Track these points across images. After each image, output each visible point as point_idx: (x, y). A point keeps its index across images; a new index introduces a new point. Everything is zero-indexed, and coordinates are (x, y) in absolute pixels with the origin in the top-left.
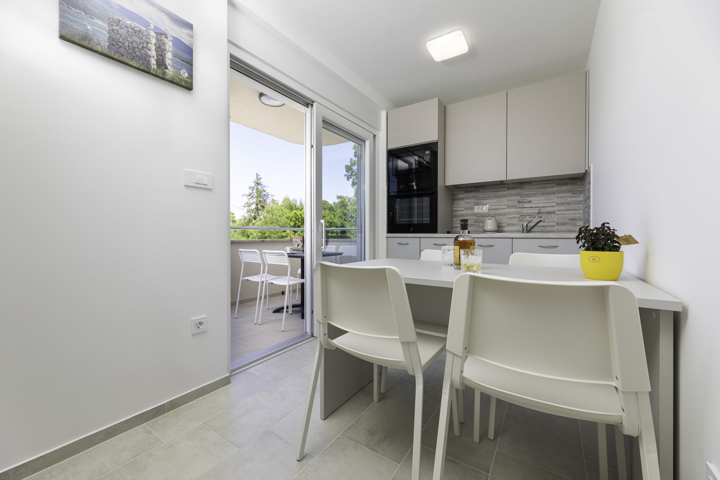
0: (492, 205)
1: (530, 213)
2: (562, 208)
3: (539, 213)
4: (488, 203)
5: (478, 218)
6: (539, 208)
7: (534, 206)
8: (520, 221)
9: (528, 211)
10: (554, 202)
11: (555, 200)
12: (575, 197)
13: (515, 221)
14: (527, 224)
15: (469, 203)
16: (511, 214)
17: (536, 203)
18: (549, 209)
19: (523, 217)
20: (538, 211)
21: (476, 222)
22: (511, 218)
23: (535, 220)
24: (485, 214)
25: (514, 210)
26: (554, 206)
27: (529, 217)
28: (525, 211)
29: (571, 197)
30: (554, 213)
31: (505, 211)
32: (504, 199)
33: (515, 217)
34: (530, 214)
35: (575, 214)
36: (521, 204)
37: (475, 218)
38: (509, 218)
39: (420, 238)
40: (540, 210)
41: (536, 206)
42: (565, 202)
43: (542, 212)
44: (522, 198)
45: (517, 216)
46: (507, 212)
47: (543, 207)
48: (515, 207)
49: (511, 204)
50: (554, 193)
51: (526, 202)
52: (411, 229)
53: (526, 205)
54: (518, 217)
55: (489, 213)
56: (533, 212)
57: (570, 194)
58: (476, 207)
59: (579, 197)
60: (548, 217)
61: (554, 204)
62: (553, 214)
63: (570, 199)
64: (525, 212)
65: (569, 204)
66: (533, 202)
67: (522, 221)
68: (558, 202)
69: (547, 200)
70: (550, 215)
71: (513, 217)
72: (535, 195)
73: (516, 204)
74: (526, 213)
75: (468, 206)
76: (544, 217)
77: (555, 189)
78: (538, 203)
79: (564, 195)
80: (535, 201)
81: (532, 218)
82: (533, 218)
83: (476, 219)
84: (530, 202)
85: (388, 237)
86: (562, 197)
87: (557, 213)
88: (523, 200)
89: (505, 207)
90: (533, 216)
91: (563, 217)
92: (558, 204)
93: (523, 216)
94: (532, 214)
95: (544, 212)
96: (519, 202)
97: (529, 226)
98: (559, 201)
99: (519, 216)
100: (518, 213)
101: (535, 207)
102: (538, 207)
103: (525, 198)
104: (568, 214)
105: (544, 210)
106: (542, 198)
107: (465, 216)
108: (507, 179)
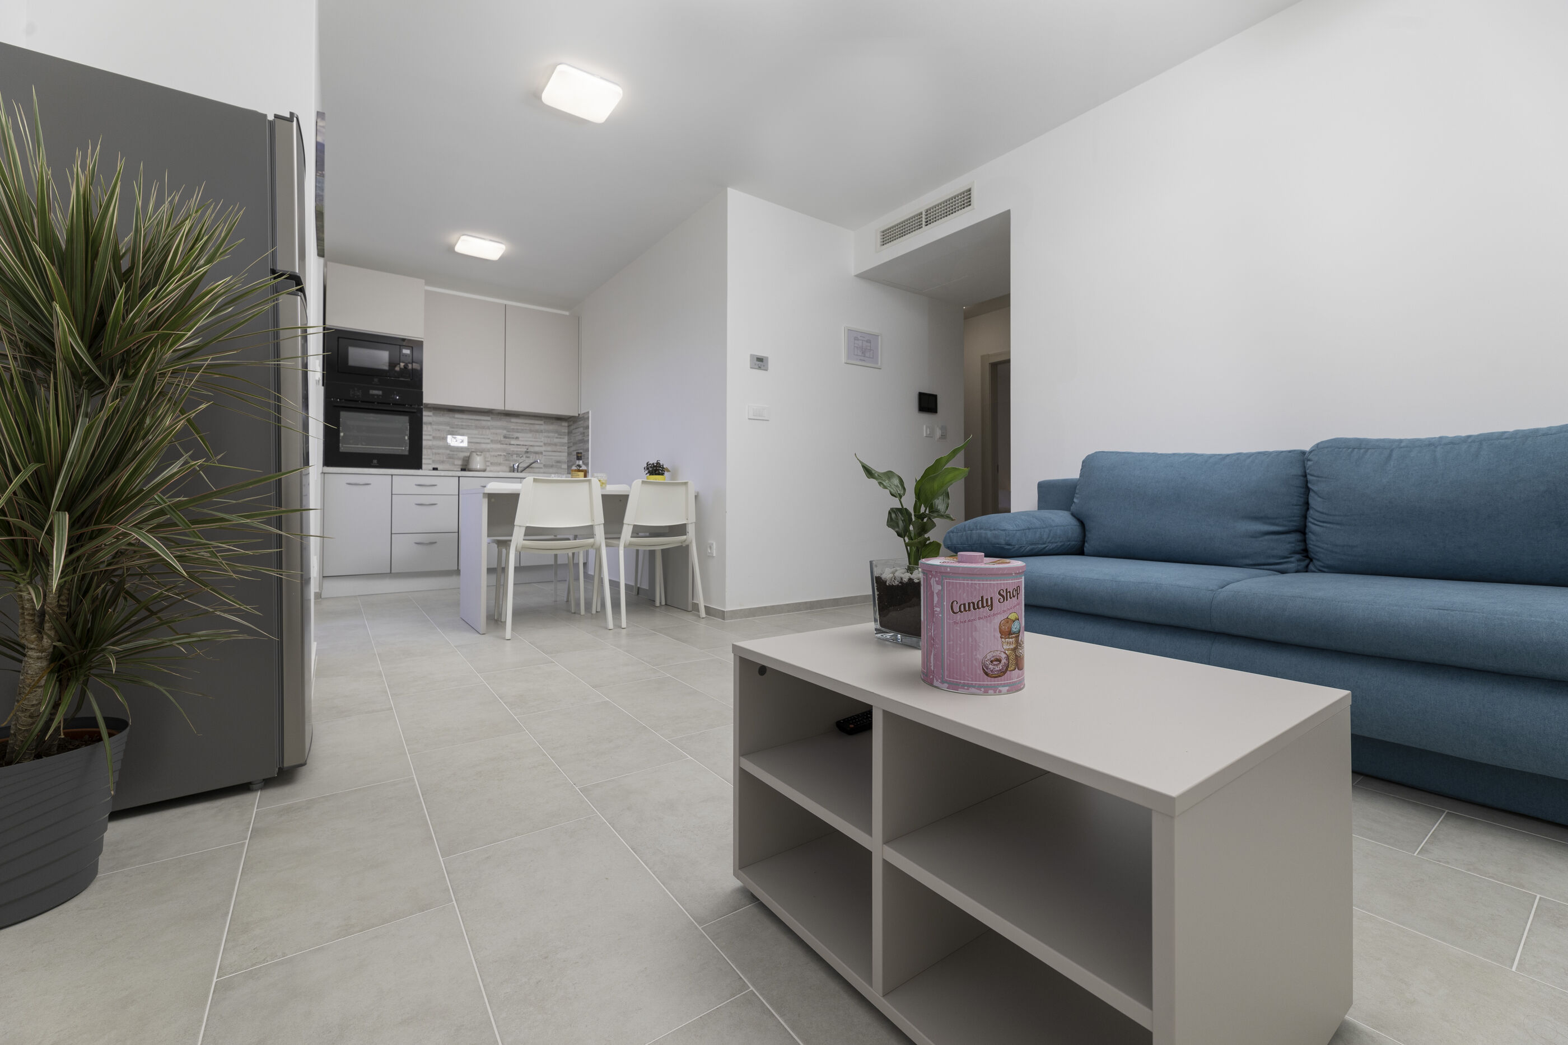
0: (472, 438)
1: (517, 451)
2: (549, 448)
3: (527, 452)
4: (468, 434)
5: (452, 453)
6: (527, 447)
8: (506, 460)
9: (515, 449)
10: (542, 442)
11: (543, 439)
12: (560, 438)
13: (501, 460)
14: (518, 465)
15: (439, 430)
16: (496, 450)
17: (524, 441)
18: (537, 449)
20: (526, 450)
21: (450, 458)
22: (496, 456)
24: (462, 448)
25: (499, 446)
26: (541, 446)
27: (516, 455)
29: (557, 438)
30: (541, 453)
31: (489, 446)
32: (488, 431)
33: (500, 455)
35: (560, 456)
36: (507, 440)
37: (448, 452)
38: (494, 456)
39: (392, 475)
40: (528, 449)
42: (552, 443)
43: (530, 452)
44: (508, 433)
45: (503, 454)
46: (491, 448)
47: (531, 446)
48: (500, 442)
49: (496, 439)
50: (541, 432)
51: (513, 438)
52: (375, 461)
53: (513, 442)
55: (468, 447)
56: (520, 451)
57: (556, 435)
58: (449, 437)
59: (563, 438)
61: (542, 444)
62: (541, 455)
63: (556, 440)
64: (512, 449)
65: (555, 445)
66: (520, 439)
67: (509, 460)
68: (545, 442)
69: (534, 438)
70: (537, 455)
72: (522, 431)
73: (502, 439)
74: (513, 451)
75: (438, 434)
76: (531, 457)
77: (543, 427)
78: (527, 441)
79: (551, 434)
80: (523, 438)
81: (519, 458)
83: (449, 454)
84: (517, 438)
85: (324, 473)
86: (549, 437)
87: (544, 453)
88: (509, 435)
89: (489, 441)
90: (521, 456)
91: (550, 459)
92: (545, 444)
93: (510, 454)
94: (519, 453)
95: (534, 452)
96: (505, 437)
97: (521, 467)
98: (547, 440)
99: (505, 454)
100: (504, 450)
101: (523, 445)
102: (526, 445)
103: (511, 433)
104: (555, 456)
105: (531, 449)
106: (530, 435)
107: (434, 449)
108: (503, 409)
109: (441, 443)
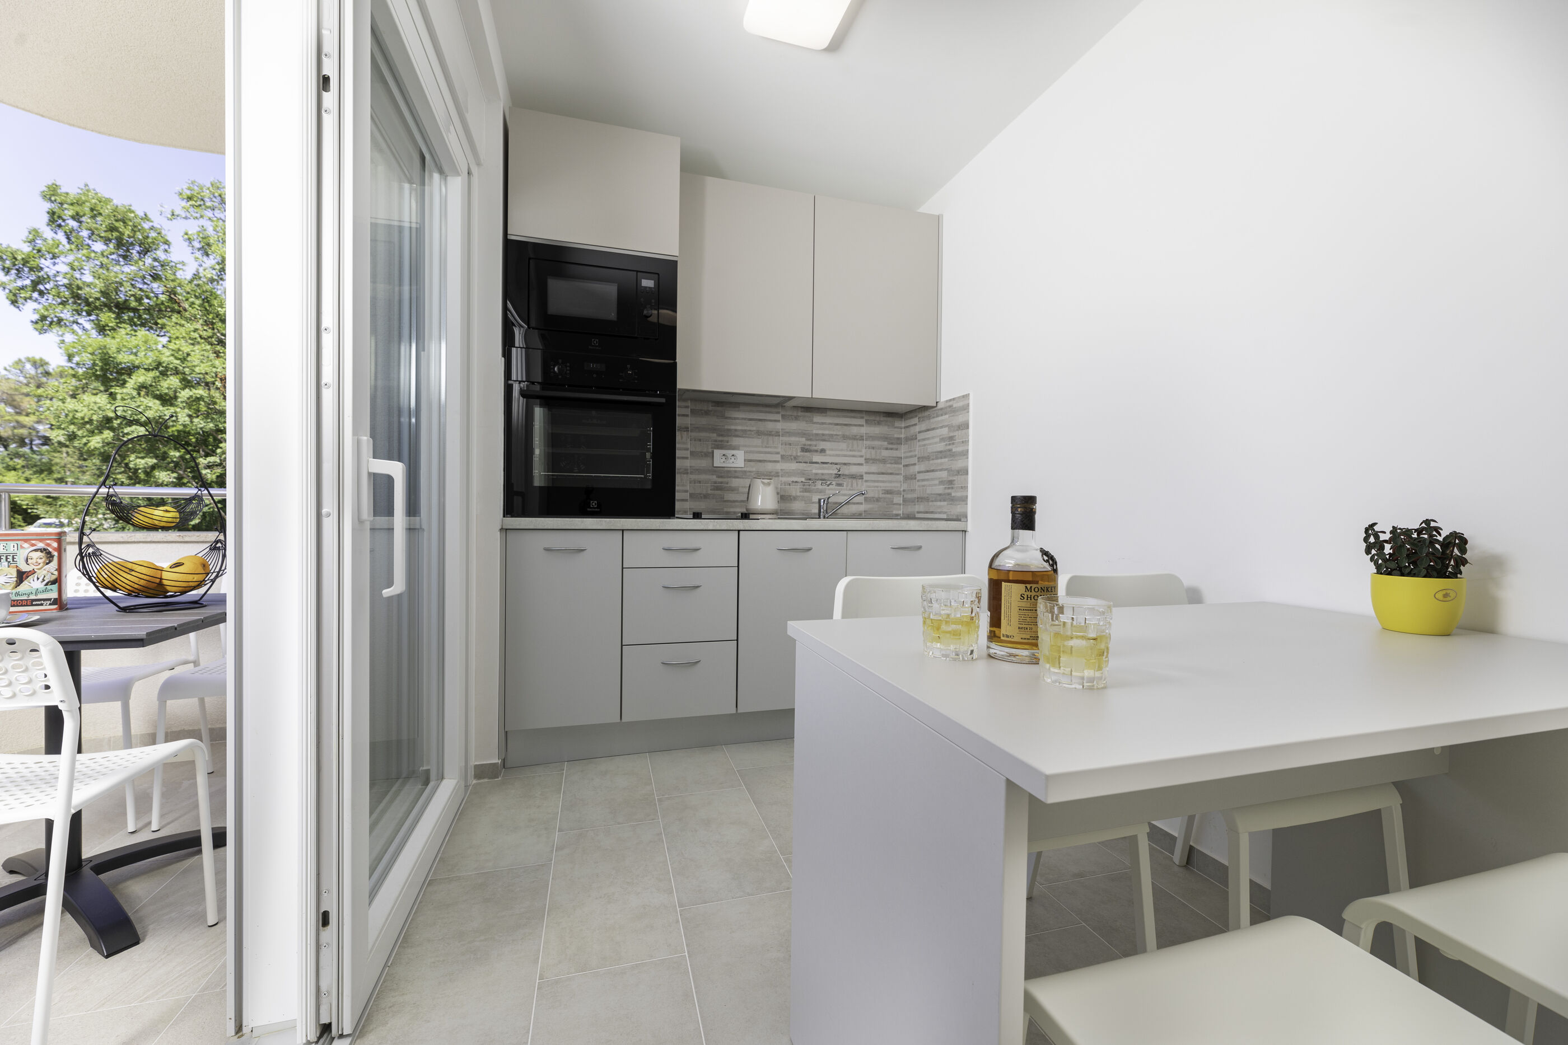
0: (751, 452)
1: (823, 474)
2: (874, 468)
3: (838, 476)
4: (745, 446)
5: (720, 480)
6: (838, 467)
7: (830, 461)
8: (806, 491)
9: (820, 471)
10: (862, 456)
11: (863, 452)
12: (892, 449)
13: (796, 490)
14: (827, 499)
15: (700, 440)
16: (789, 474)
17: (833, 456)
18: (854, 470)
19: (811, 482)
20: (836, 472)
21: (718, 489)
22: (789, 484)
23: (832, 489)
24: (735, 471)
25: (793, 466)
26: (861, 464)
27: (820, 482)
28: (815, 470)
29: (887, 449)
30: (861, 477)
31: (779, 467)
32: (776, 440)
33: (796, 482)
34: (823, 477)
35: (891, 482)
36: (807, 454)
37: (714, 478)
38: (785, 484)
39: (623, 530)
40: (839, 471)
41: (833, 462)
42: (878, 457)
43: (843, 475)
44: (809, 443)
45: (800, 480)
46: (781, 470)
47: (845, 464)
48: (796, 459)
49: (790, 453)
50: (861, 438)
51: (816, 451)
52: (594, 504)
53: (817, 458)
54: (802, 482)
55: (745, 469)
56: (828, 474)
57: (885, 444)
58: (718, 453)
59: (897, 449)
60: (852, 486)
61: (862, 460)
62: (860, 480)
63: (885, 453)
64: (814, 471)
65: (884, 461)
66: (828, 452)
67: (809, 491)
68: (868, 457)
69: (851, 451)
70: (854, 482)
71: (793, 482)
72: (830, 438)
73: (799, 454)
74: (816, 474)
75: (700, 448)
76: (845, 483)
77: (864, 430)
78: (837, 455)
79: (877, 443)
80: (832, 450)
81: (826, 487)
82: (828, 486)
83: (715, 482)
84: (823, 451)
85: (503, 529)
86: (873, 448)
87: (865, 477)
88: (810, 445)
89: (778, 457)
90: (829, 483)
91: (875, 487)
92: (867, 460)
93: (810, 479)
94: (826, 477)
95: (846, 475)
96: (803, 450)
97: (834, 503)
98: (872, 454)
99: (803, 480)
100: (802, 473)
101: (832, 463)
102: (836, 464)
103: (814, 443)
104: (883, 482)
105: (845, 470)
106: (843, 445)
107: (691, 473)
108: (809, 397)
109: (703, 463)
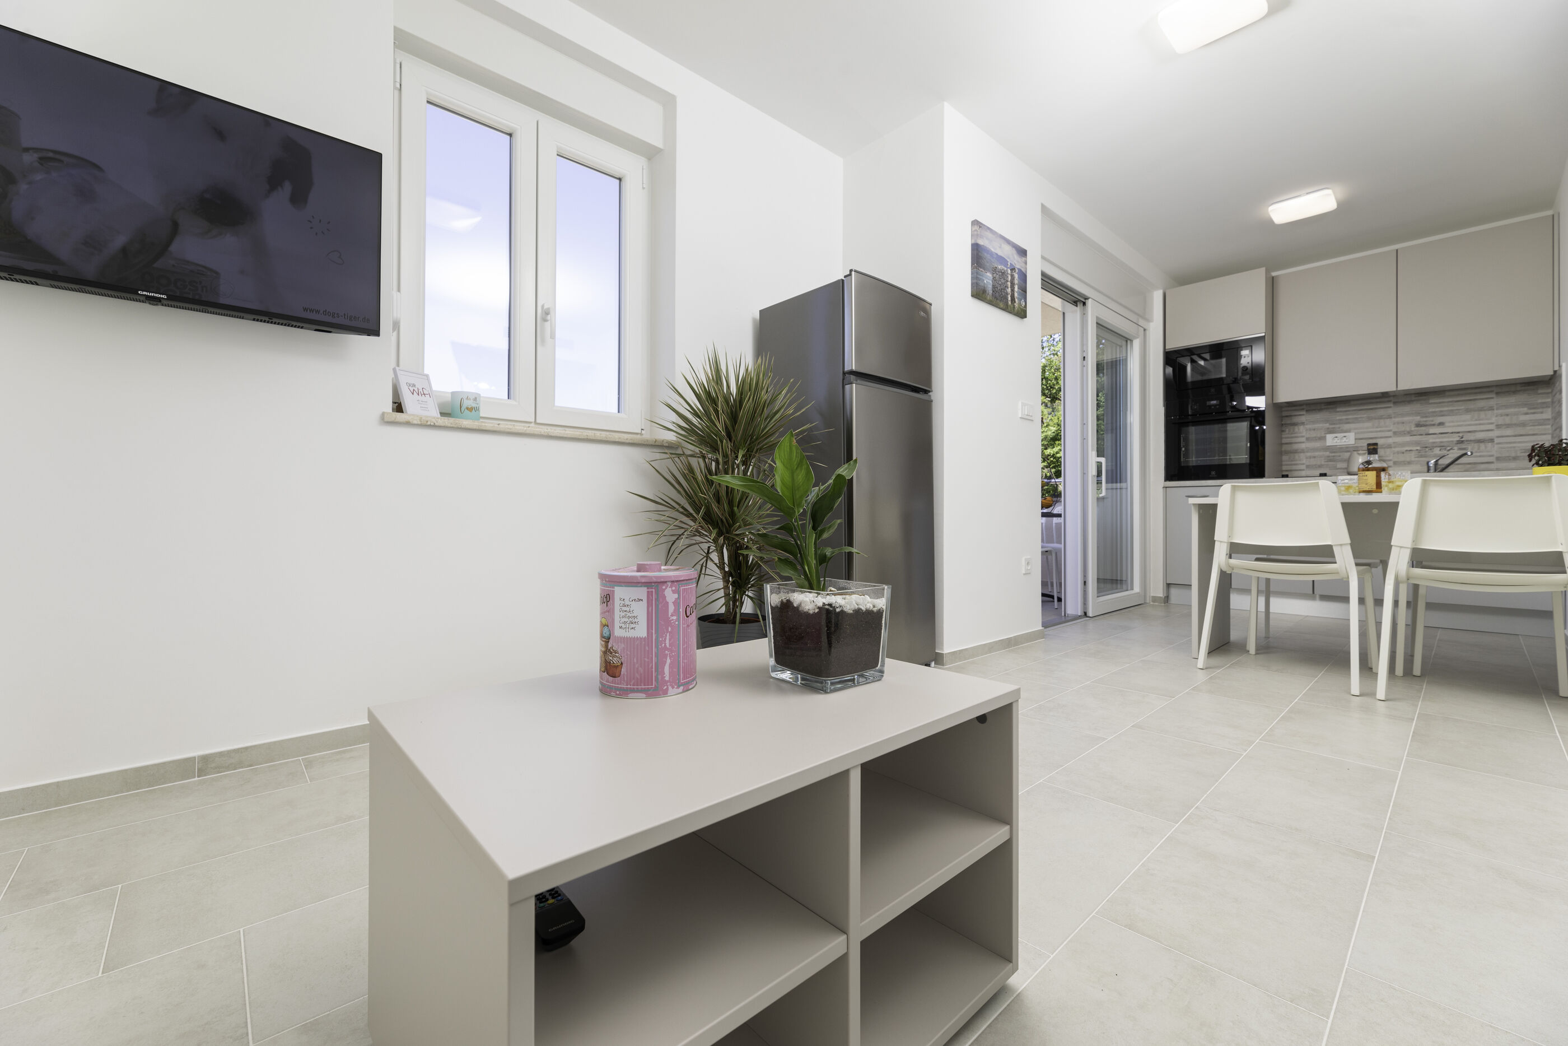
0: (1363, 433)
1: (1441, 442)
2: (1509, 432)
3: (1460, 442)
4: (1355, 429)
5: (1333, 454)
6: (1461, 435)
7: (1450, 431)
8: (1421, 456)
9: (1438, 440)
10: (1492, 423)
11: (1494, 420)
12: (1534, 413)
13: (1411, 457)
14: (1437, 461)
15: (1314, 430)
16: (1403, 445)
17: (1454, 426)
18: (1481, 435)
19: (1427, 449)
20: (1458, 439)
21: (1331, 461)
22: (1403, 453)
23: (1452, 453)
24: (1347, 448)
25: (1408, 439)
26: (1492, 430)
27: (1439, 449)
28: (1431, 439)
29: (1527, 414)
30: (1492, 440)
31: (1390, 441)
32: (1388, 421)
33: (1410, 451)
34: (1442, 444)
36: (1423, 428)
37: (1328, 453)
38: (1398, 453)
40: (1462, 438)
41: (1454, 431)
42: (1514, 422)
43: (1467, 441)
44: (1425, 419)
45: (1415, 448)
46: (1394, 443)
47: (1469, 432)
48: (1410, 433)
49: (1403, 429)
50: (1491, 409)
51: (1434, 425)
52: (1213, 473)
53: (1432, 430)
54: (1417, 450)
55: (1356, 445)
56: (1448, 442)
57: (1525, 410)
58: (1330, 437)
59: (1542, 413)
60: (1479, 449)
61: (1492, 427)
62: (1490, 444)
63: (1524, 418)
64: (1431, 441)
65: (1523, 424)
66: (1447, 424)
67: (1425, 456)
68: (1500, 423)
69: (1476, 420)
70: (1482, 446)
71: (1407, 451)
72: (1451, 413)
73: (1413, 429)
74: (1434, 443)
75: (1313, 434)
76: (1470, 448)
77: (1492, 402)
78: (1459, 426)
80: (1452, 422)
81: (1446, 452)
82: (1449, 450)
83: (1329, 457)
84: (1441, 424)
85: (1166, 487)
86: (1507, 415)
87: (1496, 440)
88: (1426, 421)
89: (1390, 434)
90: (1449, 448)
91: (1511, 447)
92: (1498, 426)
93: (1426, 447)
94: (1445, 444)
95: (1471, 441)
96: (1418, 425)
97: (1440, 465)
98: (1500, 421)
99: (1418, 448)
100: (1417, 443)
101: (1452, 433)
102: (1459, 433)
103: (1431, 419)
104: (1519, 442)
105: (1466, 437)
106: (1468, 417)
107: (1307, 452)
108: (1394, 389)
109: (1317, 444)
